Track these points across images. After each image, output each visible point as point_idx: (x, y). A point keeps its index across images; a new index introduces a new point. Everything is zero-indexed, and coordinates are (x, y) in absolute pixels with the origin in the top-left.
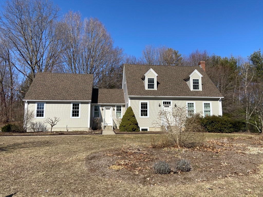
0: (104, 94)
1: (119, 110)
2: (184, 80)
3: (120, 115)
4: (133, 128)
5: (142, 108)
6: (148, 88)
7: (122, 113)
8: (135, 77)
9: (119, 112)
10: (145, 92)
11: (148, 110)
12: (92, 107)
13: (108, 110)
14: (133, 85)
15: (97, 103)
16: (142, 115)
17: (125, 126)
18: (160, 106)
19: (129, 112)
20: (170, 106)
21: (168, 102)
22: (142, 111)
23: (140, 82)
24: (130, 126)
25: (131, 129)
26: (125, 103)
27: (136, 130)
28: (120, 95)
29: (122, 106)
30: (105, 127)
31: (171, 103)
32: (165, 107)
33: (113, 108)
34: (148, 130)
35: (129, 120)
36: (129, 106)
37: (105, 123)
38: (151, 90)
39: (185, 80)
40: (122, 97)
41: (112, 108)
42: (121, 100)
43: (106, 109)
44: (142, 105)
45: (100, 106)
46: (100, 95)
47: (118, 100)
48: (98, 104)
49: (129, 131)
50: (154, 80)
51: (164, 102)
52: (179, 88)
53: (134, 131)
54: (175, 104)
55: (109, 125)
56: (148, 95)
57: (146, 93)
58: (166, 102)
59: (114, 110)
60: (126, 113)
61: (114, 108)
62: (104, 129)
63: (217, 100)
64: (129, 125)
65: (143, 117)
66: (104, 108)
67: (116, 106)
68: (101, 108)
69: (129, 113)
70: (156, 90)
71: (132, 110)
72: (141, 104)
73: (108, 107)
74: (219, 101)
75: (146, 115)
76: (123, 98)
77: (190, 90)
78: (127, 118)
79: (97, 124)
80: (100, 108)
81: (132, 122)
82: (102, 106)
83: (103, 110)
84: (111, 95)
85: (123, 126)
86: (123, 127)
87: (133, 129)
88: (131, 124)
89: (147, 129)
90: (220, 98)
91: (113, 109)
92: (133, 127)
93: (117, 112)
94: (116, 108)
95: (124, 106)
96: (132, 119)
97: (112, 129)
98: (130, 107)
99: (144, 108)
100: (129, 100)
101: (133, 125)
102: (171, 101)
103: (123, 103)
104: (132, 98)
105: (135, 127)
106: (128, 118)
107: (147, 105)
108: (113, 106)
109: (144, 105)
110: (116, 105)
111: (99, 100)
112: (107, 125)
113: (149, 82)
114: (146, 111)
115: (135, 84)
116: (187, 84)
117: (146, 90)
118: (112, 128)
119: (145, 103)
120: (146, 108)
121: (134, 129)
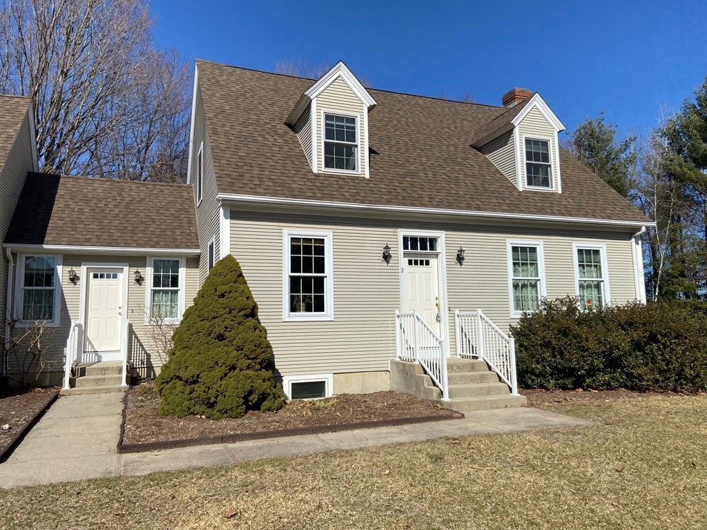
0: (87, 201)
1: (167, 280)
2: (473, 147)
3: (172, 307)
4: (250, 393)
5: (295, 268)
6: (326, 166)
7: (182, 296)
8: (254, 115)
9: (166, 292)
10: (309, 180)
11: (325, 279)
12: (11, 265)
13: (105, 280)
14: (245, 145)
15: (41, 241)
16: (294, 308)
17: (196, 382)
18: (387, 257)
19: (222, 289)
20: (433, 261)
21: (423, 240)
22: (294, 282)
23: (281, 136)
24: (230, 381)
25: (232, 399)
26: (197, 247)
27: (266, 404)
28: (172, 211)
29: (183, 262)
30: (83, 372)
31: (441, 247)
32: (410, 262)
33: (135, 270)
34: (329, 392)
35: (221, 337)
36: (224, 251)
37: (89, 348)
38: (339, 177)
39: (479, 150)
40: (185, 220)
41: (126, 273)
42: (178, 232)
43: (96, 276)
44: (295, 249)
45: (60, 259)
46: (67, 206)
47: (163, 231)
48: (45, 246)
49: (225, 412)
50: (354, 128)
51: (405, 239)
52: (466, 175)
53: (257, 407)
54: (461, 251)
55: (106, 358)
56: (332, 198)
57: (319, 189)
58: (414, 240)
59: (139, 280)
60: (201, 294)
61: (140, 270)
62: (72, 383)
63: (626, 234)
64: (219, 372)
65: (302, 316)
66: (82, 271)
67: (150, 261)
68: (62, 271)
69: (222, 296)
70: (367, 176)
71: (241, 275)
72: (293, 246)
73: (105, 263)
74: (633, 239)
75: (320, 307)
76: (191, 222)
77: (515, 189)
78: (207, 324)
79: (36, 355)
80: (60, 268)
81: (239, 349)
82: (72, 259)
83: (74, 279)
84: (127, 207)
85: (179, 378)
86: (179, 383)
87: (246, 398)
88: (239, 365)
89: (323, 383)
90: (644, 226)
91: (134, 277)
92: (248, 388)
93: (155, 292)
94: (149, 273)
95: (194, 262)
96: (242, 334)
97: (124, 384)
98: (229, 258)
99: (307, 270)
100: (225, 224)
101: (248, 368)
102: (441, 236)
103: (187, 247)
104: (238, 212)
105: (260, 381)
106: (218, 330)
107: (320, 250)
108: (137, 261)
109: (307, 250)
110: (152, 255)
111: (54, 229)
112: (100, 357)
113: (329, 134)
114: (320, 283)
115: (255, 141)
116: (490, 165)
117: (317, 175)
118: (120, 379)
119: (310, 240)
120: (320, 267)
121: (254, 398)
